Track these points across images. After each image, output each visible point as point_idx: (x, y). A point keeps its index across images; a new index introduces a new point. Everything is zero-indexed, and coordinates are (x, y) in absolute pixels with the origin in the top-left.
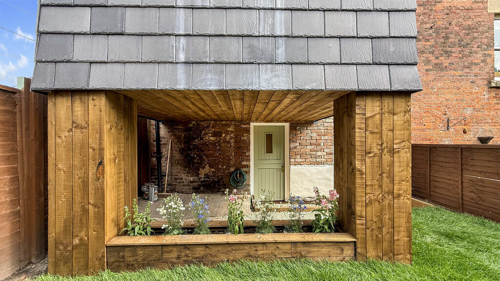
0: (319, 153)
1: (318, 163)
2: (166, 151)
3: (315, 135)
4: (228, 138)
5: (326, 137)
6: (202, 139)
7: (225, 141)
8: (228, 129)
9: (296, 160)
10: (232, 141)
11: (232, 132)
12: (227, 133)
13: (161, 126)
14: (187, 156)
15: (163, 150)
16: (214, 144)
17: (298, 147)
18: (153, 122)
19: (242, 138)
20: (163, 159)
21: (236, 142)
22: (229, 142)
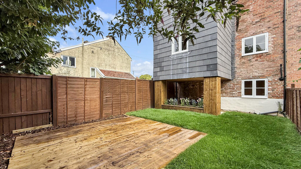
0: (234, 93)
1: (234, 97)
2: (179, 91)
3: (232, 85)
4: (197, 87)
5: (237, 86)
6: (188, 87)
7: (196, 88)
8: (197, 84)
9: (223, 95)
10: (198, 88)
11: (198, 85)
12: (196, 85)
13: (177, 83)
14: (185, 93)
15: (178, 91)
16: (192, 89)
17: (224, 90)
18: (175, 83)
19: (202, 87)
20: (178, 94)
21: (199, 88)
22: (197, 88)
